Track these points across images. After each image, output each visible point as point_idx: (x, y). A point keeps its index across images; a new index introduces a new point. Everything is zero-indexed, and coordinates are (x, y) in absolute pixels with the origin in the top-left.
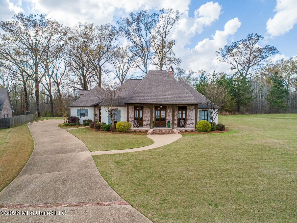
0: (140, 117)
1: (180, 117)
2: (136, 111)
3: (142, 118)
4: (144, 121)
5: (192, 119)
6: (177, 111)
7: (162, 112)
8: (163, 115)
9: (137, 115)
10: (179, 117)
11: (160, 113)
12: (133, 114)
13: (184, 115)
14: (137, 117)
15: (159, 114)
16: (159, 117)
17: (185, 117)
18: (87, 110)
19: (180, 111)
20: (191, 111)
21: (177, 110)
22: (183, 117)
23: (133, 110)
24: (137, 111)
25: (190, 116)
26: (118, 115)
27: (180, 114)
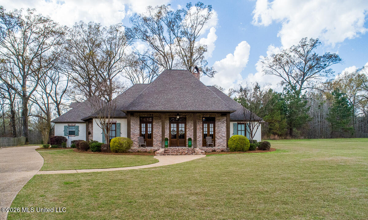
0: (149, 133)
1: (206, 133)
2: (142, 124)
3: (151, 134)
4: (154, 139)
5: (224, 135)
6: (202, 124)
7: (180, 125)
8: (181, 130)
9: (143, 129)
10: (204, 133)
11: (178, 127)
12: (139, 129)
13: (211, 129)
14: (144, 133)
15: (175, 129)
16: (176, 133)
17: (213, 133)
18: (78, 126)
19: (206, 124)
20: (222, 124)
21: (202, 122)
22: (210, 133)
23: (139, 123)
24: (144, 124)
25: (221, 131)
26: (117, 130)
27: (206, 128)
